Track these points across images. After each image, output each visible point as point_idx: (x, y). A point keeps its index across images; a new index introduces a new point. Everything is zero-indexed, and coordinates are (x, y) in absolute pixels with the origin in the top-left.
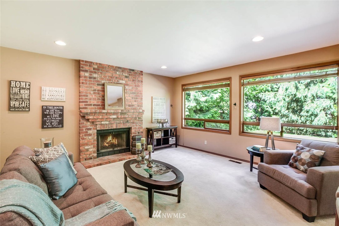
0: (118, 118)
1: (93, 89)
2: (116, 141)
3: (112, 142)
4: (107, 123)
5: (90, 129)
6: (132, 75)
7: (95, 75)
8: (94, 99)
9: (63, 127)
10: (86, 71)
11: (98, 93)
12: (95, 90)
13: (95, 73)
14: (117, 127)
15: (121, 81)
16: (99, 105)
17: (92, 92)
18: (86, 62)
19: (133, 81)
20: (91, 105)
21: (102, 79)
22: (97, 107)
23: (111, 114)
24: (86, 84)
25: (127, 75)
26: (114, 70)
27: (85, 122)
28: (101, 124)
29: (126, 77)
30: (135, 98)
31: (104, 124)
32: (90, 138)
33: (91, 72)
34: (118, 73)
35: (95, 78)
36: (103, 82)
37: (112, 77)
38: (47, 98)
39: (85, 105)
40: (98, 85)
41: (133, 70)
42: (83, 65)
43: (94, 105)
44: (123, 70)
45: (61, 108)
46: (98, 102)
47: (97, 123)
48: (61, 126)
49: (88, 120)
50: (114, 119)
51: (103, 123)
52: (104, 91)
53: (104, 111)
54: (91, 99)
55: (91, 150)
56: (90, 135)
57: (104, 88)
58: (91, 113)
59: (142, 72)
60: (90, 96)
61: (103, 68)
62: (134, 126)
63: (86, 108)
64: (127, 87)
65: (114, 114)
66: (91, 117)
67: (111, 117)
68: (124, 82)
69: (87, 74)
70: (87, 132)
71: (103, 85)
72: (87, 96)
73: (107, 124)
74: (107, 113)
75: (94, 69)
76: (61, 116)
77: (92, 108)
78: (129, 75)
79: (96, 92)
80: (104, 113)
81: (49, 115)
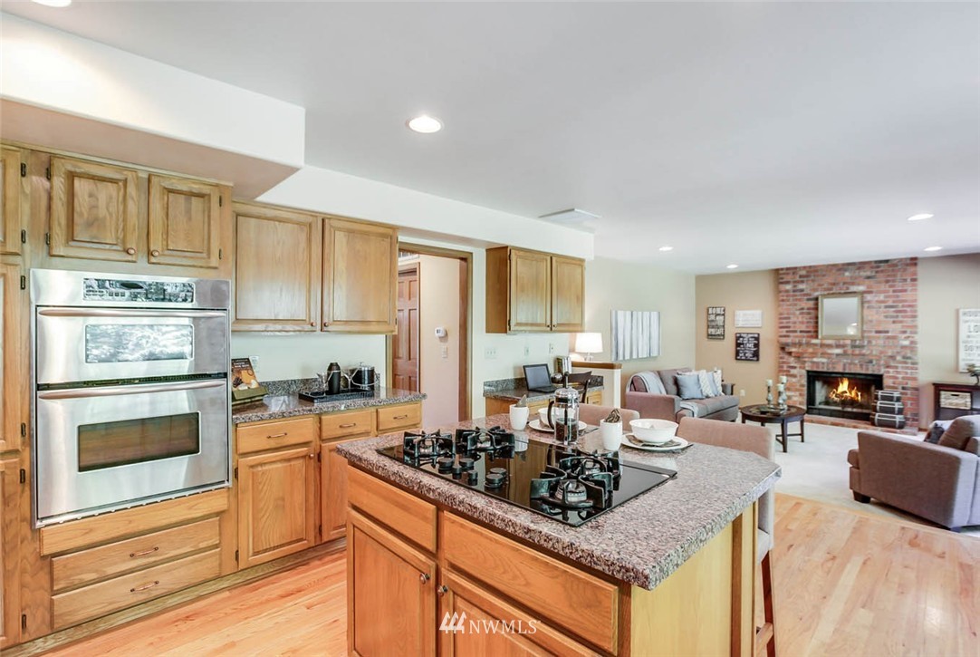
0: (845, 354)
1: (798, 307)
2: (857, 396)
3: (848, 394)
4: (824, 360)
5: (795, 368)
6: (882, 271)
7: (801, 286)
8: (800, 322)
9: (758, 360)
10: (788, 283)
11: (809, 314)
12: (802, 309)
13: (802, 282)
14: (844, 369)
15: (853, 288)
16: (809, 332)
17: (798, 312)
18: (788, 269)
19: (887, 282)
20: (795, 332)
21: (815, 290)
22: (805, 334)
23: (829, 346)
24: (788, 301)
25: (868, 273)
26: (839, 270)
27: (786, 356)
28: (813, 363)
29: (869, 277)
30: (892, 317)
31: (817, 363)
32: (794, 380)
33: (795, 282)
34: (847, 274)
35: (802, 290)
36: (816, 294)
37: (834, 284)
38: (740, 324)
39: (787, 332)
40: (808, 300)
41: (887, 261)
42: (784, 274)
43: (801, 332)
44: (861, 265)
45: (756, 336)
46: (807, 327)
47: (806, 359)
48: (755, 359)
49: (790, 353)
50: (838, 355)
51: (815, 360)
52: (817, 309)
53: (814, 341)
54: (795, 323)
55: (795, 399)
56: (794, 376)
57: (817, 304)
58: (794, 344)
59: (915, 259)
60: (793, 319)
61: (816, 271)
62: (888, 372)
63: (788, 336)
64: (869, 297)
65: (838, 346)
66: (793, 350)
67: (830, 351)
68: (861, 288)
69: (789, 287)
70: (789, 371)
71: (817, 299)
72: (789, 318)
73: (823, 363)
74: (822, 345)
75: (801, 276)
76: (757, 345)
77: (797, 337)
78: (877, 272)
79: (805, 311)
80: (815, 345)
81: (743, 344)
